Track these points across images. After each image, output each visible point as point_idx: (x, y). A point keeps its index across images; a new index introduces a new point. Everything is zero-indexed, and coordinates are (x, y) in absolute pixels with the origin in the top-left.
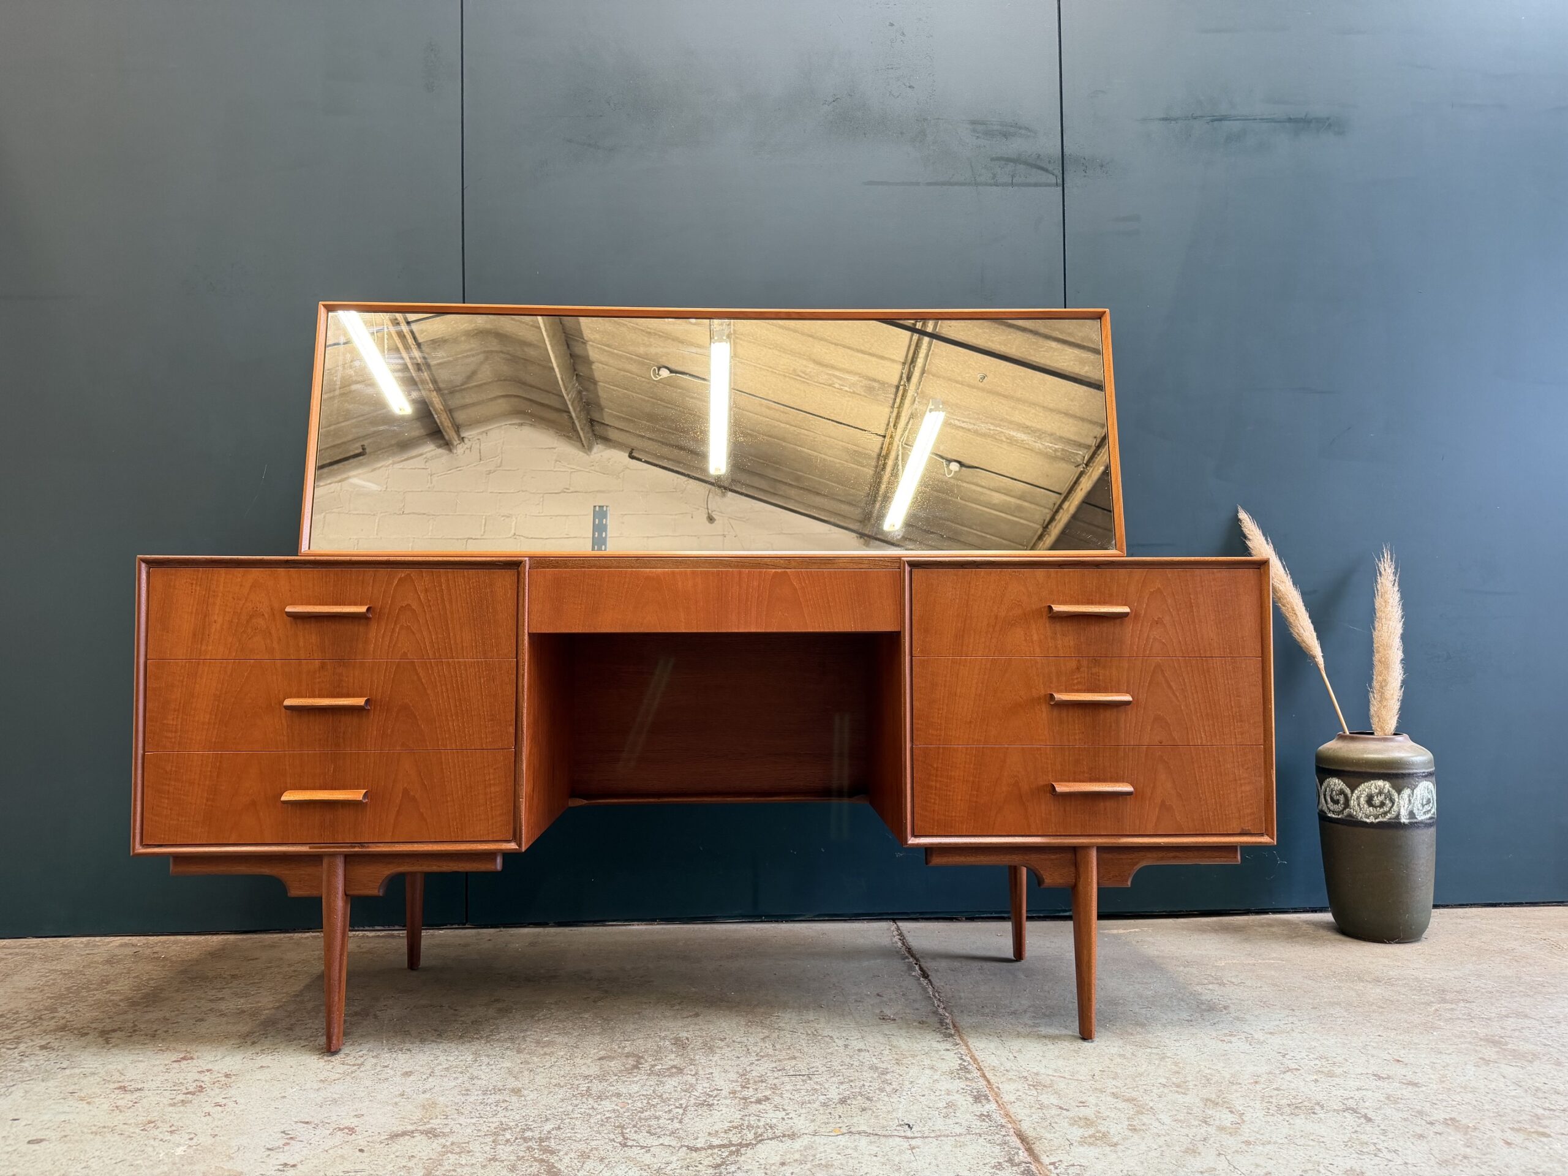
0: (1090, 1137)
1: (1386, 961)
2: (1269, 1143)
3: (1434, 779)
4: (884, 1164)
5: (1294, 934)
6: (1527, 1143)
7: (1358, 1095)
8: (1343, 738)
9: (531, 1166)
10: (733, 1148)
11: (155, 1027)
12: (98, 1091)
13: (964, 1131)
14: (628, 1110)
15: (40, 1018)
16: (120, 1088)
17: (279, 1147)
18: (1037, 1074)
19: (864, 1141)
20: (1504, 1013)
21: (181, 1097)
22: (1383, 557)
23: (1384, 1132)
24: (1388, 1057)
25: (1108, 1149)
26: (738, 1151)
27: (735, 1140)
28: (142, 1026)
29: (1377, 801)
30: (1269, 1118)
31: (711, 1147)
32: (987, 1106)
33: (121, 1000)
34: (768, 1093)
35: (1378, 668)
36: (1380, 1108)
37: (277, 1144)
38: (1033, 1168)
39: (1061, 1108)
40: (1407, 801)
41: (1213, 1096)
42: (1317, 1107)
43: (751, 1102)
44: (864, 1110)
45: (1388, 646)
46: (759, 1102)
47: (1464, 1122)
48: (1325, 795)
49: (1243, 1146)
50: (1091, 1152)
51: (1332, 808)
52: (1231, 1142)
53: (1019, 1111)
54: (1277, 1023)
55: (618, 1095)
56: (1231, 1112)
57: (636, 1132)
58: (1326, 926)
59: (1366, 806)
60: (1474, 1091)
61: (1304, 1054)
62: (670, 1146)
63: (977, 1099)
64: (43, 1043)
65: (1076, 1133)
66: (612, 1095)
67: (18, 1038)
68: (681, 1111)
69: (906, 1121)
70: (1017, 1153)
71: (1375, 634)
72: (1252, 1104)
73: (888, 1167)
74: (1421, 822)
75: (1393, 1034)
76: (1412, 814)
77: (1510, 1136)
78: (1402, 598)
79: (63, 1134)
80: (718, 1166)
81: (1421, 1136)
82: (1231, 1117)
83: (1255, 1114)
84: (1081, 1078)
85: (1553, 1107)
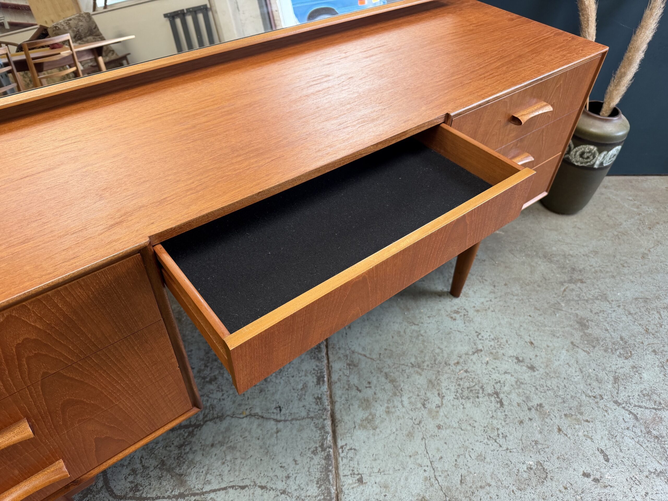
0: (366, 419)
2: (449, 427)
4: (261, 447)
7: (503, 378)
10: (191, 429)
13: (306, 414)
18: (353, 352)
19: (256, 422)
23: (506, 418)
24: (528, 339)
25: (372, 432)
26: (193, 431)
27: (193, 420)
30: (455, 402)
31: (181, 427)
32: (322, 388)
34: (216, 373)
36: (510, 393)
38: (331, 452)
39: (358, 389)
40: (601, 158)
41: (434, 378)
42: (481, 391)
43: (207, 382)
44: (261, 390)
49: (436, 430)
50: (363, 435)
52: (431, 426)
53: (337, 392)
56: (439, 394)
59: (578, 157)
60: (559, 376)
61: (488, 334)
63: (318, 380)
65: (360, 414)
69: (279, 404)
70: (327, 437)
72: (450, 387)
73: (262, 450)
74: (605, 167)
81: (521, 422)
82: (437, 400)
83: (450, 397)
84: (374, 357)
85: (591, 394)
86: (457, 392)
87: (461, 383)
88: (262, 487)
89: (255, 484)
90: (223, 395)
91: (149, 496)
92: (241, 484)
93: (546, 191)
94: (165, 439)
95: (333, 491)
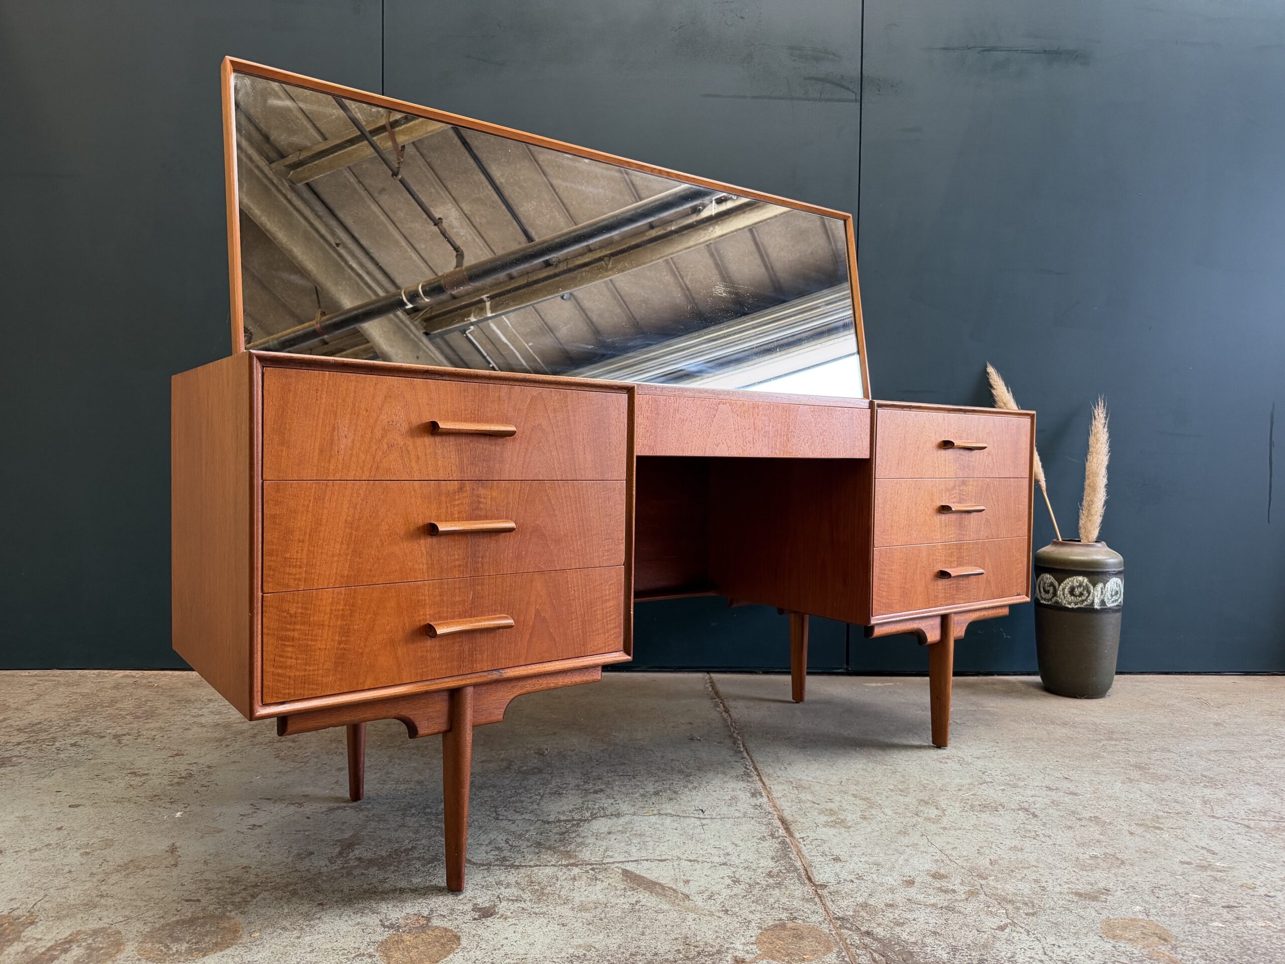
0: (832, 822)
1: (1074, 711)
2: (960, 829)
3: (1122, 576)
4: (681, 835)
5: (1010, 691)
6: (1145, 833)
7: (1031, 800)
8: (1057, 544)
9: (430, 831)
10: (575, 822)
11: (154, 733)
12: (117, 775)
13: (741, 815)
14: (500, 796)
15: (69, 725)
16: (132, 773)
17: (249, 814)
18: (800, 780)
19: (668, 820)
20: (1153, 748)
21: (176, 780)
22: (1098, 404)
23: (1044, 824)
24: (1060, 776)
26: (578, 824)
27: (577, 817)
28: (145, 733)
29: (1077, 591)
30: (963, 814)
31: (559, 821)
32: (761, 800)
33: (127, 715)
34: (603, 787)
35: (1087, 490)
36: (1045, 809)
37: (248, 812)
38: (788, 840)
39: (814, 803)
40: (1100, 593)
41: (926, 798)
42: (1000, 807)
43: (590, 792)
44: (671, 799)
45: (1096, 474)
46: (596, 792)
47: (1103, 819)
48: (1039, 587)
49: (941, 831)
50: (831, 831)
51: (1044, 596)
52: (933, 828)
53: (783, 803)
54: (983, 751)
55: (494, 786)
56: (937, 809)
57: (505, 810)
58: (1035, 685)
59: (1069, 595)
60: (1117, 799)
61: (998, 773)
62: (529, 820)
63: (754, 795)
64: (73, 742)
65: (823, 819)
66: (489, 787)
67: (54, 738)
68: (539, 797)
69: (700, 808)
70: (778, 831)
71: (1088, 464)
72: (953, 804)
73: (684, 837)
74: (1110, 609)
75: (1067, 761)
76: (1103, 602)
77: (1134, 828)
78: (1110, 437)
79: (93, 801)
80: (563, 833)
81: (1070, 827)
82: (936, 812)
83: (954, 810)
84: (832, 784)
85: (1170, 811)
86: (964, 807)
87: (970, 802)
88: (690, 861)
89: (679, 858)
90: (616, 801)
91: (523, 864)
92: (659, 858)
93: (1027, 595)
94: (540, 829)
95: (798, 864)
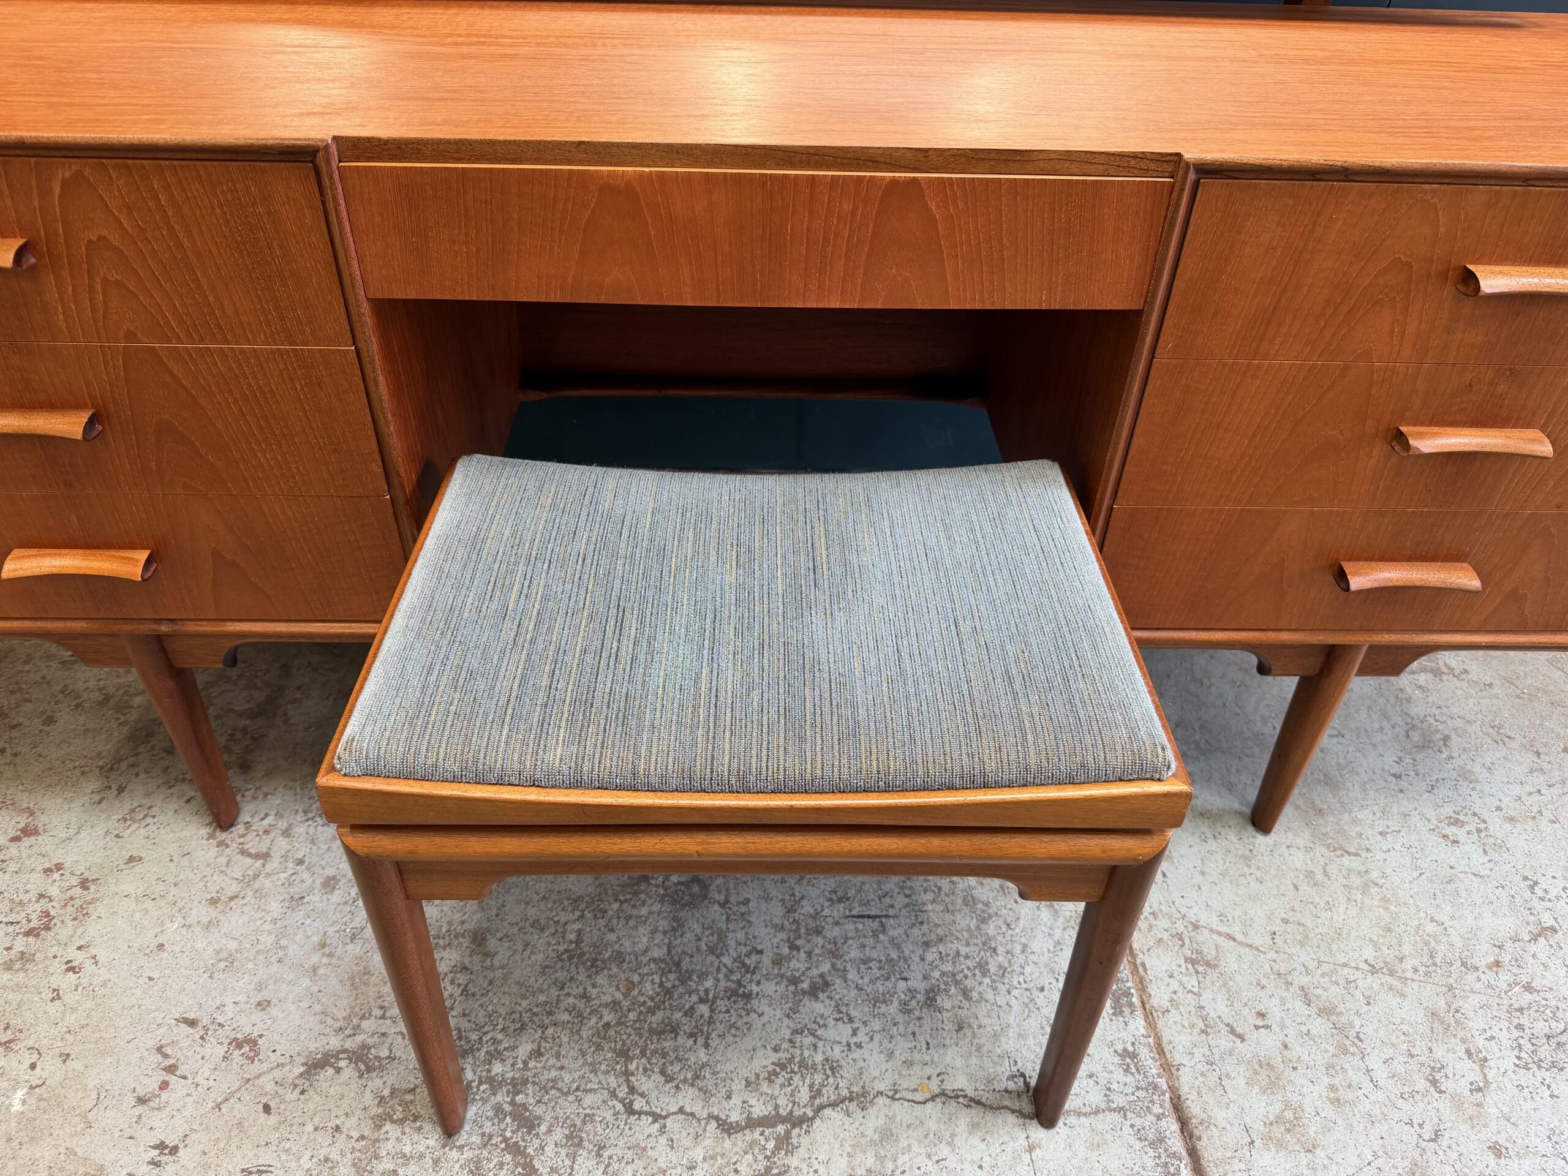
0: (1277, 1120)
14: (633, 1005)
17: (154, 1094)
18: (1196, 926)
19: (963, 1121)
21: (20, 943)
25: (1303, 1158)
26: (788, 1134)
27: (783, 1104)
32: (1132, 1025)
37: (151, 1085)
39: (1233, 1031)
41: (1442, 1005)
43: (804, 992)
44: (960, 1028)
46: (814, 991)
50: (1281, 1169)
53: (1176, 1037)
54: (1517, 790)
55: (620, 958)
56: (1469, 1054)
57: (645, 1070)
62: (693, 1115)
63: (1116, 1003)
65: (1258, 1107)
66: (611, 959)
68: (706, 1014)
69: (1020, 1066)
72: (1495, 1031)
82: (1469, 1071)
83: (1502, 1060)
84: (1258, 941)
86: (1520, 1046)
87: (1524, 1021)
90: (855, 1032)
